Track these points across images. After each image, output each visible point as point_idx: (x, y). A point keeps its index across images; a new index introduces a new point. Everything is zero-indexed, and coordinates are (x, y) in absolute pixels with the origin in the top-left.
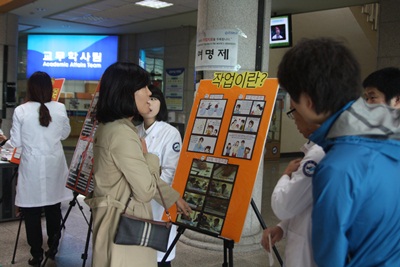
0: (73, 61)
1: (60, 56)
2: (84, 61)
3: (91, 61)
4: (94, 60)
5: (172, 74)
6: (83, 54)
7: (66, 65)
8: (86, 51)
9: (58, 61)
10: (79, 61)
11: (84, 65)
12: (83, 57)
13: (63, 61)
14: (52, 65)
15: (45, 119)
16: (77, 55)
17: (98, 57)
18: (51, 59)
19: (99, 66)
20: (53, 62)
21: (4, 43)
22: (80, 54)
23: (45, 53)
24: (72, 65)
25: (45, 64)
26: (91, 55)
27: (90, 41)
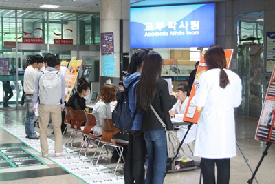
0: (172, 30)
1: (161, 26)
2: (183, 30)
3: (190, 29)
4: (192, 28)
5: (272, 38)
6: (182, 22)
7: (165, 34)
8: (184, 20)
9: (158, 31)
10: (178, 30)
11: (183, 33)
12: (182, 26)
13: (163, 30)
14: (153, 34)
15: (224, 81)
16: (175, 24)
17: (195, 25)
18: (152, 30)
19: (198, 33)
20: (154, 32)
21: (120, 18)
22: (179, 23)
23: (145, 24)
24: (171, 33)
25: (146, 34)
26: (189, 23)
27: (188, 10)
